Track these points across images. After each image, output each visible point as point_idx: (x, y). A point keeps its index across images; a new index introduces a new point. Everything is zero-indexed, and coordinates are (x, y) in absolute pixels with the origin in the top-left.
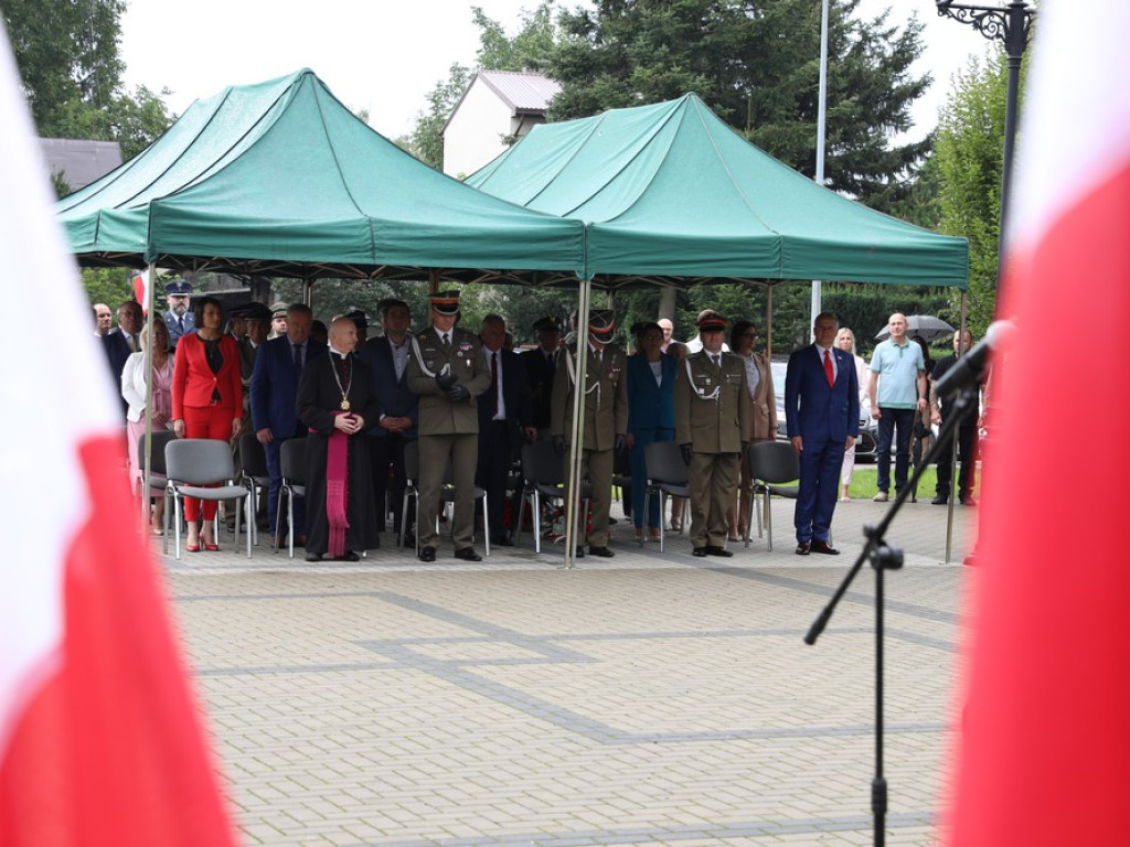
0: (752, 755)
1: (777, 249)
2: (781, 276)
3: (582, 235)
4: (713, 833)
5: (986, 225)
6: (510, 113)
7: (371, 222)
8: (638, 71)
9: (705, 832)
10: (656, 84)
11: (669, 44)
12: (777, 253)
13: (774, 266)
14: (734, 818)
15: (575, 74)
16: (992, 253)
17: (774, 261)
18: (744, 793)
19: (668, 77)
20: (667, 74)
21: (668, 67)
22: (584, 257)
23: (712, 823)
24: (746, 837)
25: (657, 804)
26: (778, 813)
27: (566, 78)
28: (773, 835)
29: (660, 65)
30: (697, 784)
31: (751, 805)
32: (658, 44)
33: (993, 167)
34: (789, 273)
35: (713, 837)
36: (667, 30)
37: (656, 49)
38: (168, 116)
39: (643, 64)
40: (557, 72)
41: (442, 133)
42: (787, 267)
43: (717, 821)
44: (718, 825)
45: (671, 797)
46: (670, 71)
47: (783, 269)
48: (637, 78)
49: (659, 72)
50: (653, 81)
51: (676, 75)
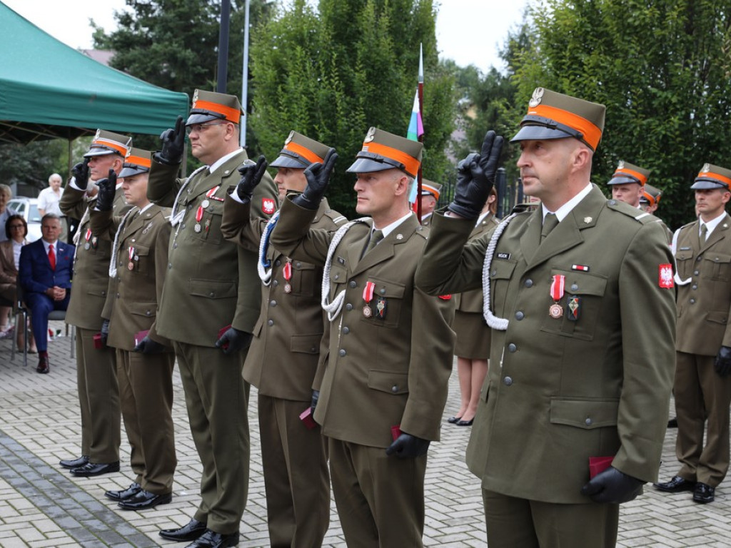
5: (277, 111)
10: (165, 54)
11: (172, 32)
15: (122, 47)
16: (280, 131)
19: (171, 50)
20: (170, 48)
21: (171, 43)
27: (117, 49)
29: (167, 43)
32: (166, 31)
33: (285, 72)
36: (171, 25)
37: (165, 34)
40: (111, 45)
46: (171, 46)
48: (154, 50)
49: (166, 47)
50: (162, 52)
51: (175, 49)
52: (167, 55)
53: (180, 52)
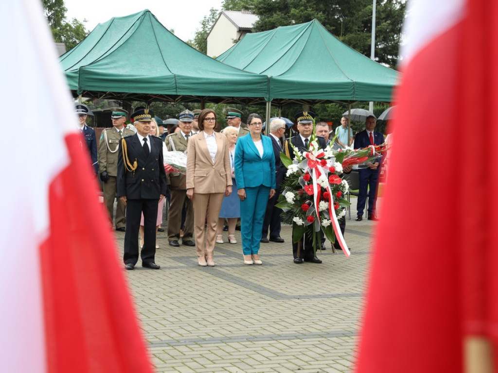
0: (340, 304)
1: (353, 87)
2: (355, 99)
3: (268, 82)
4: (323, 336)
6: (236, 30)
7: (175, 76)
8: (293, 11)
9: (319, 335)
10: (301, 17)
12: (352, 89)
13: (351, 95)
14: (332, 330)
15: (265, 12)
17: (351, 93)
18: (337, 319)
19: (306, 13)
20: (306, 12)
21: (306, 9)
22: (268, 91)
23: (323, 332)
24: (337, 337)
25: (299, 324)
26: (351, 328)
27: (261, 14)
28: (349, 337)
29: (303, 8)
30: (316, 316)
31: (340, 324)
34: (358, 98)
35: (323, 337)
37: (300, 1)
38: (86, 31)
39: (295, 7)
40: (257, 11)
41: (206, 39)
42: (357, 95)
43: (324, 331)
44: (325, 332)
45: (305, 321)
46: (307, 10)
47: (355, 96)
48: (292, 14)
49: (302, 11)
50: (299, 15)
51: (309, 12)
52: (302, 17)
53: (313, 15)
